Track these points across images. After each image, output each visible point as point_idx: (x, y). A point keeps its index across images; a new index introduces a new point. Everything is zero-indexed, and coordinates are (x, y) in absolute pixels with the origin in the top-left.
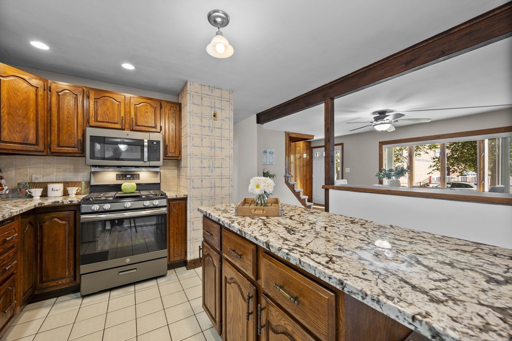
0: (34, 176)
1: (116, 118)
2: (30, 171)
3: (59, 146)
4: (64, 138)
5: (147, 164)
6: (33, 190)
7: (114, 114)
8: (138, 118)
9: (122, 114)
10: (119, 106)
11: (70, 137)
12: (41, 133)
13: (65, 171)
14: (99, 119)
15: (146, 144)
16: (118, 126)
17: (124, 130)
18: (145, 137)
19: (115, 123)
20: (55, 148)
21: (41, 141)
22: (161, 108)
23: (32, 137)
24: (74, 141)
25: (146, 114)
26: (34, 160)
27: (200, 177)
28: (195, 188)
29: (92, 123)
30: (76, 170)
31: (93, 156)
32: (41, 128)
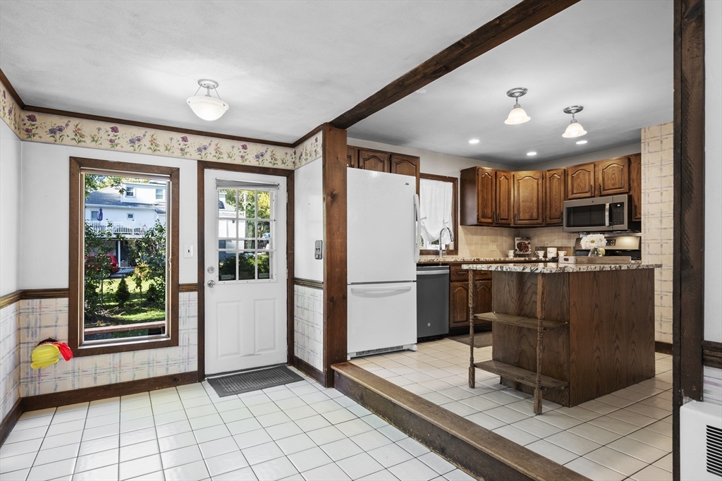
0: (546, 243)
1: (587, 187)
2: (544, 238)
3: (550, 219)
4: (553, 211)
5: (611, 229)
6: (538, 252)
7: (585, 185)
8: (606, 181)
9: (592, 183)
10: (589, 174)
11: (556, 211)
12: (540, 211)
13: (562, 238)
14: (575, 192)
15: (607, 206)
16: (588, 195)
17: (594, 197)
18: (607, 202)
19: (586, 192)
20: (548, 221)
21: (540, 216)
22: (629, 166)
23: (535, 215)
24: (558, 214)
25: (613, 176)
26: (546, 230)
27: (660, 241)
28: (651, 254)
29: (570, 196)
30: (569, 238)
31: (568, 225)
32: (540, 207)
